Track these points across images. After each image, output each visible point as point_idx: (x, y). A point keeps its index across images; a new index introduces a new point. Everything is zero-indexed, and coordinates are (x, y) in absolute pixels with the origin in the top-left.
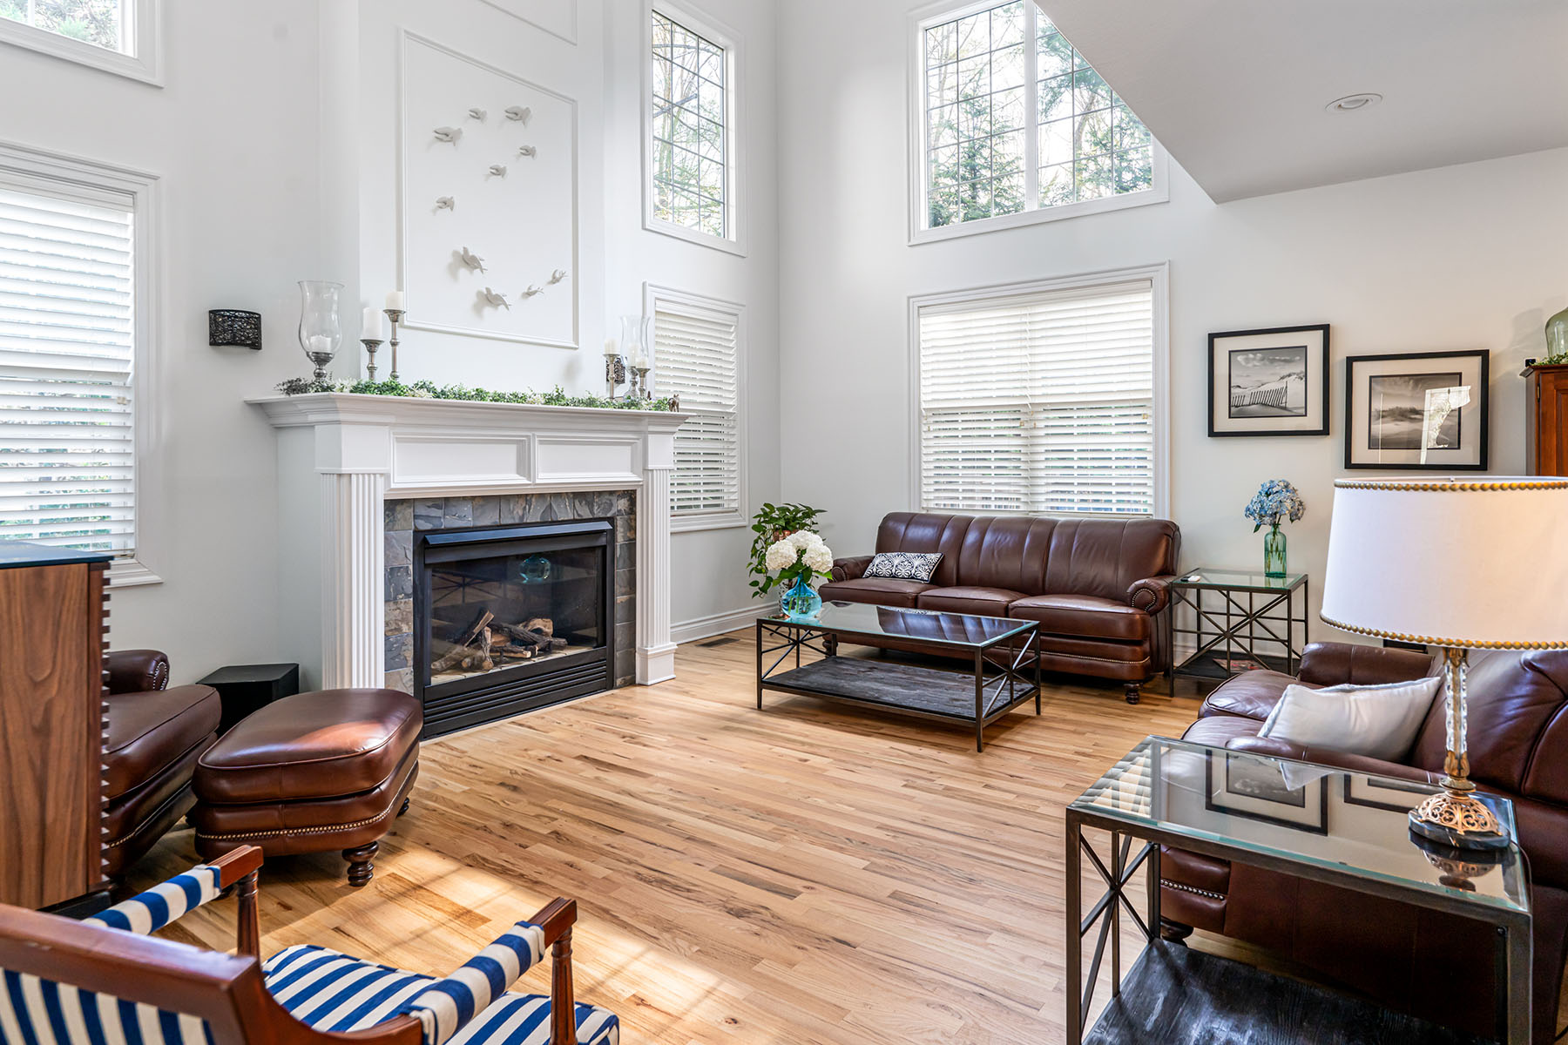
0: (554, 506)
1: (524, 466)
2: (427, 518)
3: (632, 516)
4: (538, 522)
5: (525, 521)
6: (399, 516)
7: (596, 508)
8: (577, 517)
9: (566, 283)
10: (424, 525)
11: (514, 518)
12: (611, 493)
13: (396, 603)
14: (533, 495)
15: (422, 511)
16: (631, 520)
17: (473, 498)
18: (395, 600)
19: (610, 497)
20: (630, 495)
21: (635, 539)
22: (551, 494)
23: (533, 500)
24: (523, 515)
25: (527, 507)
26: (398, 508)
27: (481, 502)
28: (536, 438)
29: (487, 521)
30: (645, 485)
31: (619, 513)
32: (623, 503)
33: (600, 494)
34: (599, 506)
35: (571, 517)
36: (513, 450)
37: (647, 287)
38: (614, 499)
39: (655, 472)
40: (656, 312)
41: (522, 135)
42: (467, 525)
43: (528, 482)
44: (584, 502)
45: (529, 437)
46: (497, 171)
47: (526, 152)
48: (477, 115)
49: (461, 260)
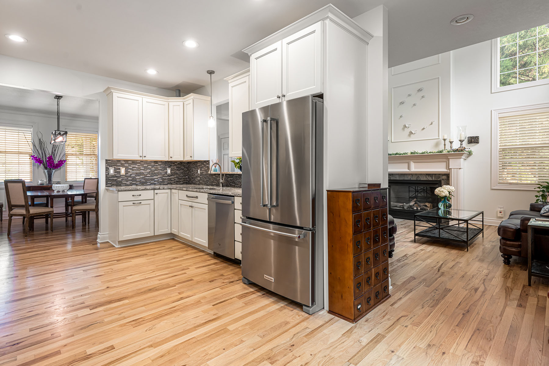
0: (420, 176)
1: (409, 168)
4: (415, 180)
5: (411, 179)
8: (427, 179)
9: (435, 123)
11: (408, 178)
12: (439, 174)
14: (413, 174)
16: (448, 182)
17: (398, 174)
20: (448, 175)
22: (419, 174)
25: (412, 176)
27: (400, 175)
28: (412, 162)
29: (402, 178)
30: (450, 172)
31: (443, 179)
32: (444, 177)
33: (435, 174)
34: (435, 177)
35: (425, 179)
36: (407, 164)
37: (493, 112)
38: (440, 176)
39: (452, 169)
40: (499, 118)
41: (422, 94)
42: (397, 179)
43: (409, 171)
44: (429, 176)
45: (409, 161)
46: (414, 105)
47: (423, 97)
48: (409, 95)
49: (405, 126)
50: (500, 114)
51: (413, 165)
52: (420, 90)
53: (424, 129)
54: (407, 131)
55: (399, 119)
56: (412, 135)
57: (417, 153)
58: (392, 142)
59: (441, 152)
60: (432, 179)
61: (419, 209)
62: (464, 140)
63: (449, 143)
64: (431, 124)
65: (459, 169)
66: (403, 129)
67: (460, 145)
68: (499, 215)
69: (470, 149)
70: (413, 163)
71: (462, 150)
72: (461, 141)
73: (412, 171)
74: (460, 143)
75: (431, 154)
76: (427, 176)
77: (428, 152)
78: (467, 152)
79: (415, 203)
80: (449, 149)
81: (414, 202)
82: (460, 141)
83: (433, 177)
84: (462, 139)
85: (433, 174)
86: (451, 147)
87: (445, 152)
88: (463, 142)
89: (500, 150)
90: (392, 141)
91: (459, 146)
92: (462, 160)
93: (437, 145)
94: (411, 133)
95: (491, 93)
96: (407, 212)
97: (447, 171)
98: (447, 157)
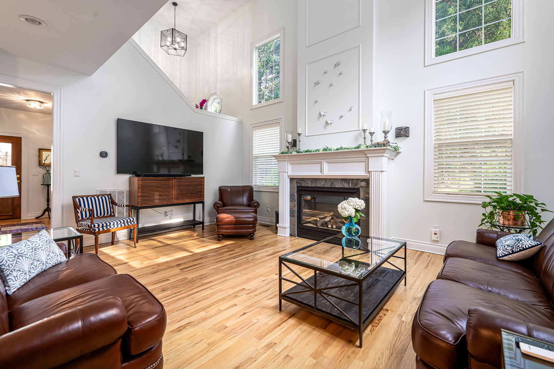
0: (335, 183)
1: (321, 170)
2: (299, 183)
3: (368, 189)
4: (329, 187)
5: (325, 186)
6: (293, 182)
7: (351, 184)
8: (343, 187)
10: (299, 185)
11: (321, 185)
12: (357, 179)
13: (292, 202)
15: (298, 181)
17: (310, 179)
18: (292, 201)
19: (357, 181)
20: (367, 181)
21: (369, 197)
22: (333, 179)
23: (327, 180)
24: (324, 184)
25: (325, 182)
26: (293, 180)
27: (312, 180)
28: (324, 162)
29: (314, 185)
30: (369, 177)
31: (362, 187)
32: (363, 184)
33: (353, 179)
34: (352, 184)
35: (341, 186)
36: (320, 165)
37: (426, 91)
38: (359, 182)
39: (372, 172)
40: (434, 100)
41: (339, 70)
42: (308, 186)
43: (321, 175)
44: (346, 182)
45: (322, 161)
46: (331, 85)
47: (341, 74)
48: (325, 73)
49: (320, 115)
50: (435, 96)
51: (326, 166)
52: (337, 65)
53: (341, 117)
54: (323, 120)
55: (314, 105)
56: (328, 127)
57: (330, 150)
58: (306, 136)
59: (358, 147)
60: (349, 185)
61: (334, 227)
62: (388, 132)
63: (369, 134)
64: (350, 110)
65: (381, 171)
66: (319, 119)
67: (384, 138)
68: (434, 237)
69: (396, 143)
70: (327, 164)
71: (384, 145)
72: (386, 133)
73: (325, 174)
74: (384, 135)
75: (347, 150)
76: (343, 182)
77: (343, 148)
78: (392, 147)
79: (332, 219)
80: (369, 143)
81: (331, 217)
82: (384, 132)
83: (349, 184)
84: (387, 130)
85: (350, 179)
86: (371, 141)
87: (363, 148)
88: (387, 135)
89: (435, 147)
90: (306, 135)
91: (383, 140)
92: (385, 160)
93: (356, 139)
94: (327, 123)
95: (425, 66)
96: (319, 230)
97: (367, 175)
98: (366, 155)
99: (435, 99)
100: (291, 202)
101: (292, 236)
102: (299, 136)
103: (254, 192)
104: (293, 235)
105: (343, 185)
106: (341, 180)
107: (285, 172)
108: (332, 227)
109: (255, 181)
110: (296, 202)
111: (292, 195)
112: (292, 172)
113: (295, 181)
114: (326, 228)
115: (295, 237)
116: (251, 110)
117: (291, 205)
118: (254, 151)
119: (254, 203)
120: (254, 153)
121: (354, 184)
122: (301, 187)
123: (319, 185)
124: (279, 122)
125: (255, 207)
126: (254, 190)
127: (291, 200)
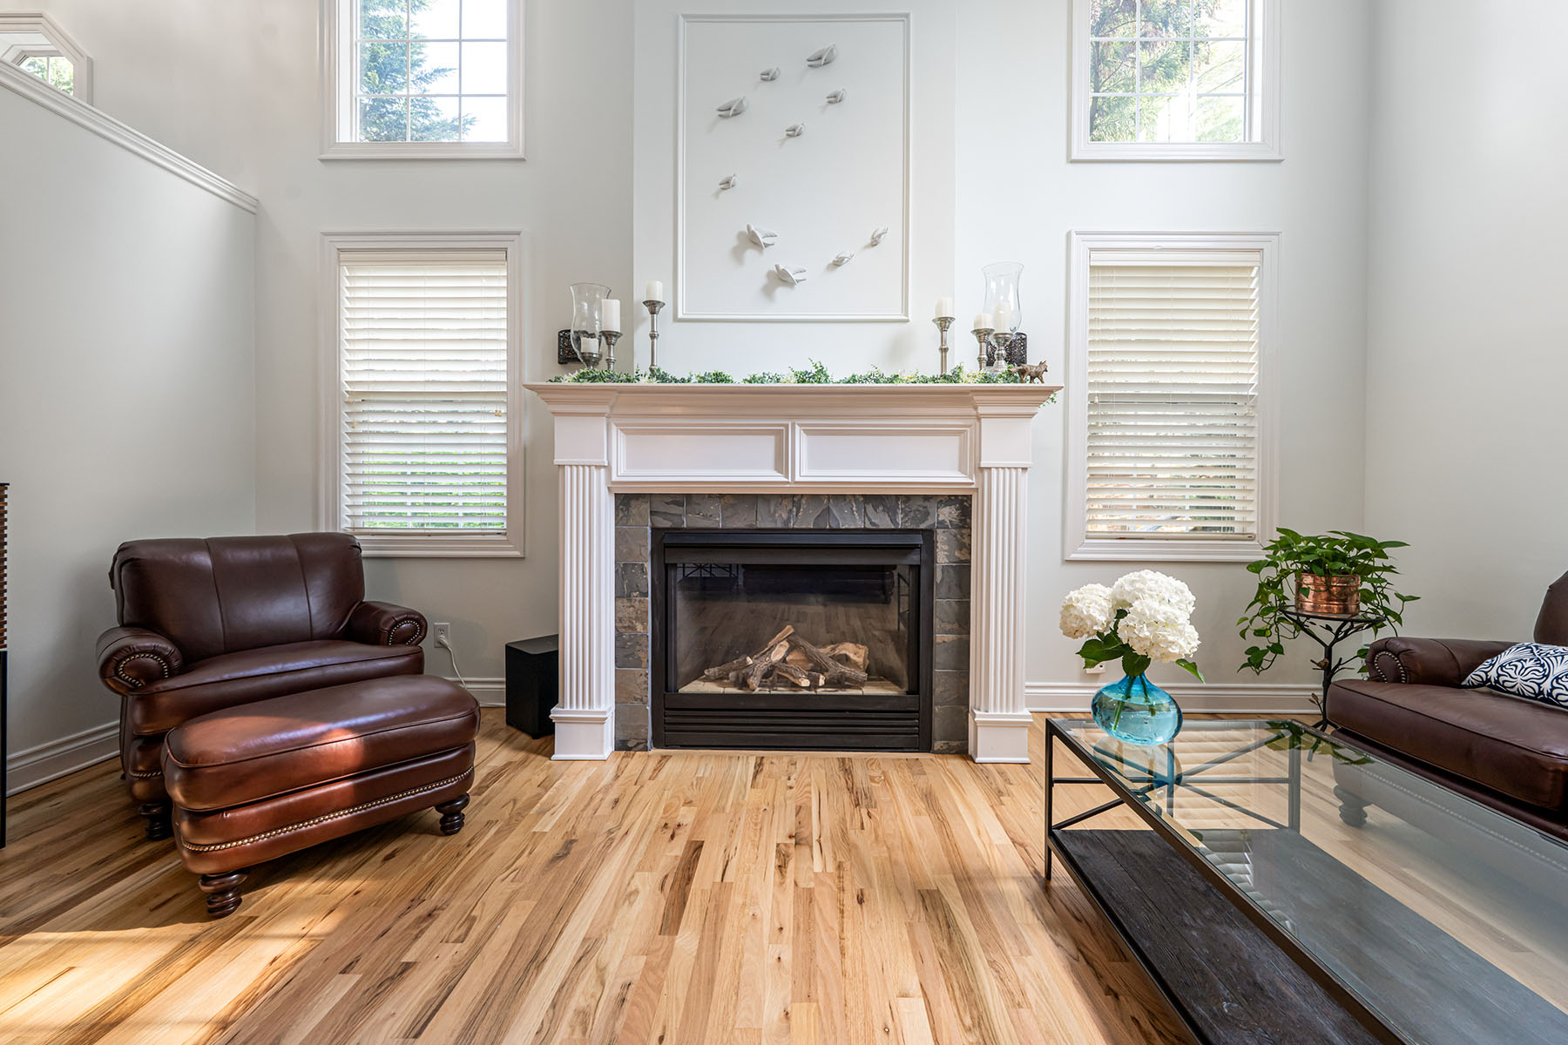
0: (834, 511)
1: (782, 460)
2: (665, 515)
3: (964, 531)
4: (811, 529)
5: (791, 525)
6: (634, 511)
7: (900, 516)
8: (868, 526)
10: (665, 523)
11: (775, 521)
12: (927, 498)
13: (630, 600)
14: (804, 496)
15: (661, 507)
16: (962, 535)
17: (721, 496)
18: (629, 597)
19: (926, 504)
20: (963, 504)
21: (969, 561)
22: (829, 496)
23: (803, 501)
24: (789, 519)
25: (795, 509)
26: (633, 503)
27: (732, 501)
28: (799, 429)
29: (739, 522)
30: (978, 488)
31: (942, 524)
32: (947, 513)
33: (908, 498)
34: (905, 514)
35: (860, 525)
36: (770, 441)
37: (1074, 237)
38: (932, 506)
39: (992, 472)
40: (1091, 268)
41: (827, 82)
42: (714, 526)
43: (786, 480)
44: (881, 508)
45: (787, 426)
46: (794, 133)
47: (835, 99)
48: (768, 77)
49: (747, 239)
50: (1095, 255)
51: (801, 444)
52: (820, 61)
53: (837, 263)
54: (758, 265)
55: (717, 195)
56: (781, 292)
57: (828, 378)
58: (676, 320)
59: (949, 378)
61: (821, 681)
65: (1022, 468)
66: (737, 254)
70: (804, 435)
73: (798, 479)
76: (870, 508)
77: (884, 378)
79: (792, 650)
81: (785, 644)
83: (895, 513)
84: (1006, 329)
85: (897, 497)
86: (979, 359)
87: (969, 381)
89: (1091, 402)
90: (680, 316)
92: (1031, 425)
93: (897, 350)
95: (1070, 162)
96: (762, 705)
97: (971, 481)
98: (976, 408)
99: (1093, 264)
100: (620, 601)
101: (629, 749)
102: (653, 313)
103: (365, 564)
104: (630, 744)
105: (869, 519)
106: (861, 499)
107: (598, 467)
108: (814, 685)
109: (349, 512)
110: (649, 599)
111: (625, 571)
112: (629, 466)
113: (645, 507)
114: (782, 691)
115: (646, 749)
116: (322, 161)
117: (620, 615)
118: (346, 366)
119: (397, 623)
120: (346, 377)
121: (912, 514)
122: (676, 531)
123: (764, 523)
124: (506, 250)
125: (402, 639)
126: (364, 553)
127: (624, 592)
